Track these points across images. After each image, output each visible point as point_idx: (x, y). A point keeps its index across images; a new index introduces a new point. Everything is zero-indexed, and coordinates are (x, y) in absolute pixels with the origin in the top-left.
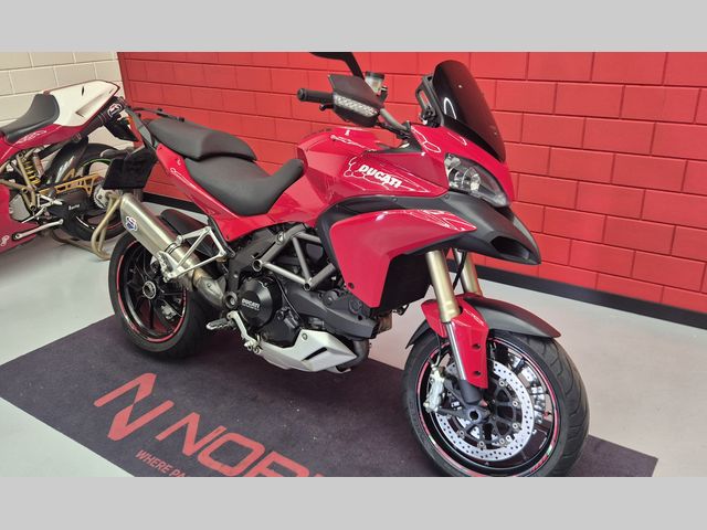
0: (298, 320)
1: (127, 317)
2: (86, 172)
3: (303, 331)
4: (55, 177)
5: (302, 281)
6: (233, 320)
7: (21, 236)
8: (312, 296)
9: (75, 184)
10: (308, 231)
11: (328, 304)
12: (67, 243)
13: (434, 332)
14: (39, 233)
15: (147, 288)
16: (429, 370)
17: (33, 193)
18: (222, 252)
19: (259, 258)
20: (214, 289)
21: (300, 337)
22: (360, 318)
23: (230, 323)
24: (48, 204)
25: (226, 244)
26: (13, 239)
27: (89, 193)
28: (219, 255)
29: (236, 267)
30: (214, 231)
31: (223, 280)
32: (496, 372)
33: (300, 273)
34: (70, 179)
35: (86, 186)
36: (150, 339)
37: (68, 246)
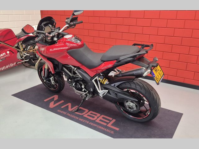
2: (34, 48)
4: (27, 48)
7: (18, 63)
9: (31, 51)
12: (27, 67)
14: (22, 63)
17: (22, 52)
24: (26, 55)
26: (16, 64)
27: (35, 53)
34: (31, 49)
35: (34, 51)
37: (27, 68)
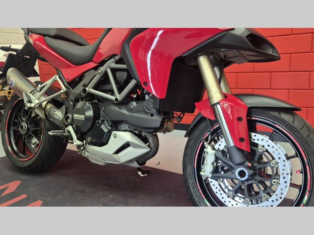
0: (111, 126)
1: (9, 148)
3: (114, 132)
5: (113, 98)
6: (69, 131)
8: (120, 108)
9: (2, 93)
10: (117, 62)
11: (130, 110)
13: (206, 118)
15: (22, 127)
16: (203, 147)
18: (64, 89)
19: (86, 87)
20: (59, 114)
21: (112, 137)
22: (152, 115)
23: (66, 134)
25: (66, 84)
28: (62, 91)
29: (72, 97)
30: (60, 78)
31: (64, 108)
32: (256, 141)
33: (113, 94)
35: (8, 95)
36: (21, 159)
